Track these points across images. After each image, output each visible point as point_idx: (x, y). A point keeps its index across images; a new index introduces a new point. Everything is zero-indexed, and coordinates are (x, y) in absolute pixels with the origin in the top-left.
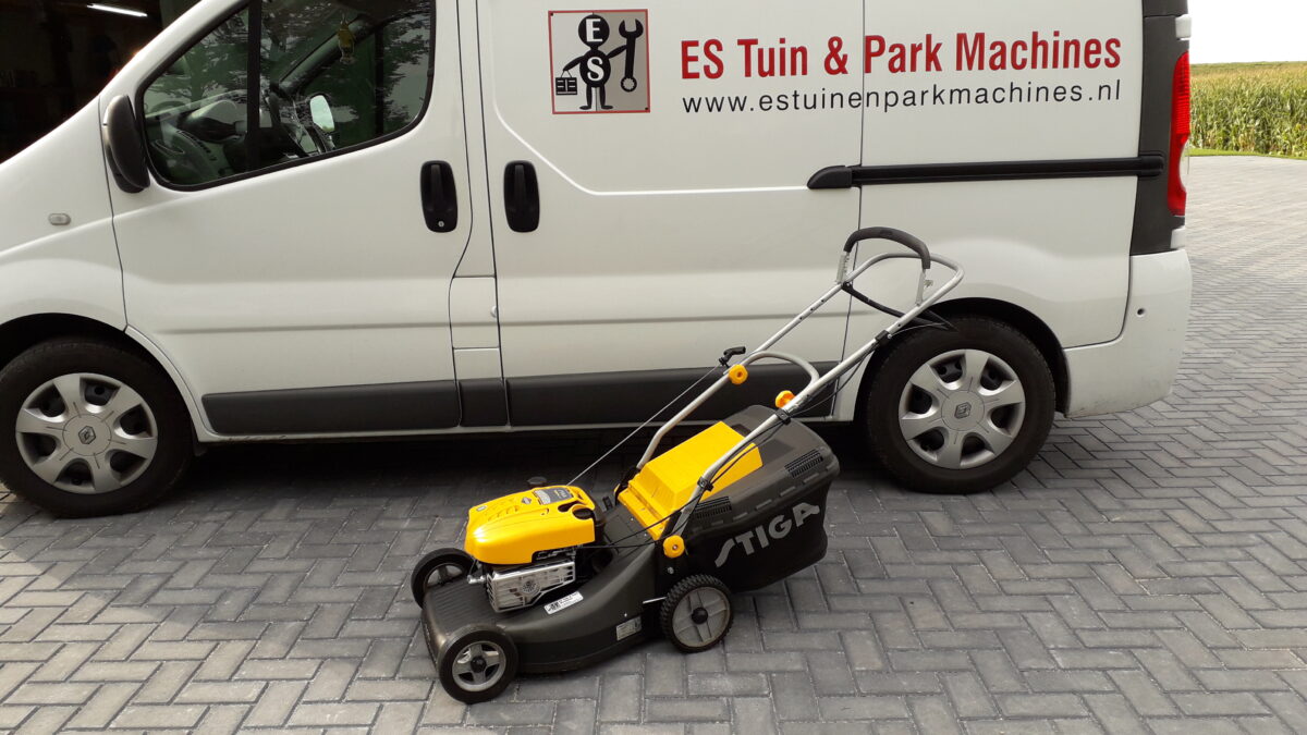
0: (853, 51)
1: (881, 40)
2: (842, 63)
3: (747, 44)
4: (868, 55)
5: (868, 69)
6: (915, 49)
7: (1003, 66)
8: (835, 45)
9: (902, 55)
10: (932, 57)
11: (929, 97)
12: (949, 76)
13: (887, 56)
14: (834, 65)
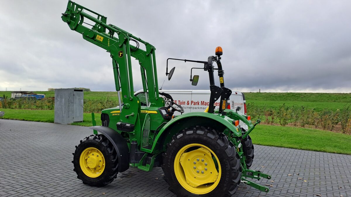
0: (190, 102)
1: (193, 101)
2: (189, 104)
3: (179, 101)
4: (192, 103)
5: (191, 104)
6: (196, 103)
7: (206, 105)
8: (188, 102)
9: (195, 103)
10: (198, 104)
11: (198, 108)
12: (200, 106)
13: (193, 103)
14: (188, 104)
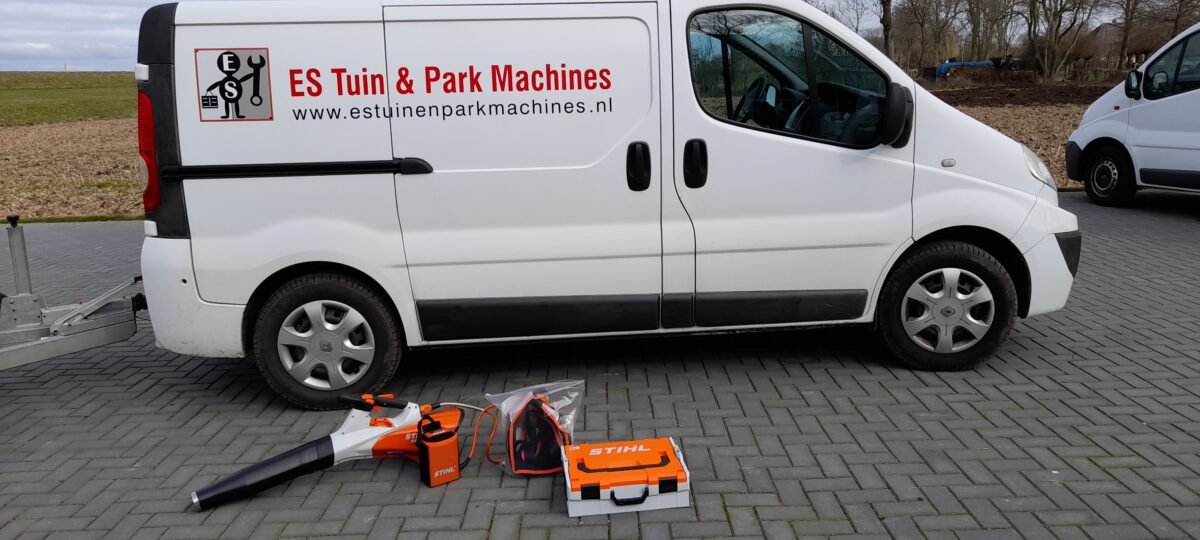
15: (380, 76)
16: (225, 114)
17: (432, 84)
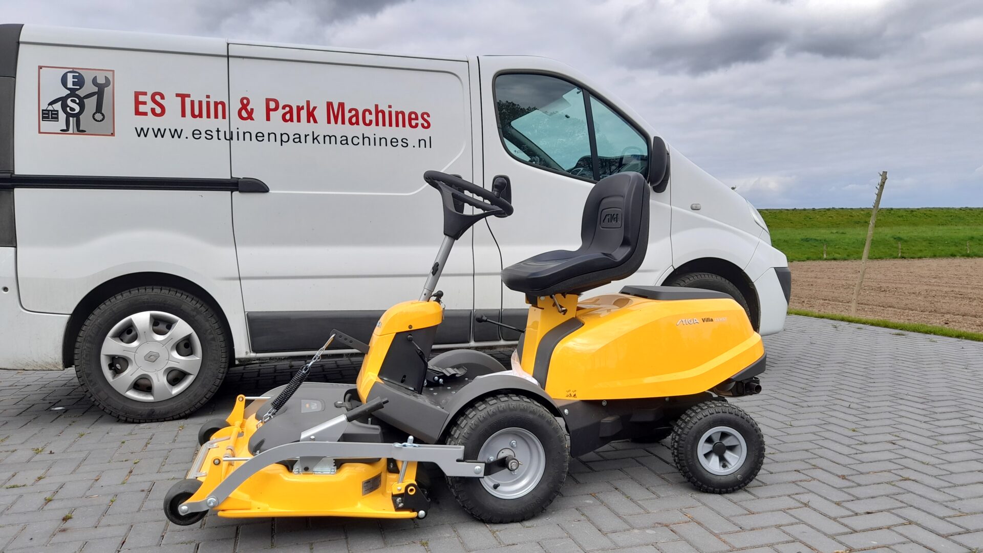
15: (223, 104)
16: (65, 128)
17: (271, 113)
